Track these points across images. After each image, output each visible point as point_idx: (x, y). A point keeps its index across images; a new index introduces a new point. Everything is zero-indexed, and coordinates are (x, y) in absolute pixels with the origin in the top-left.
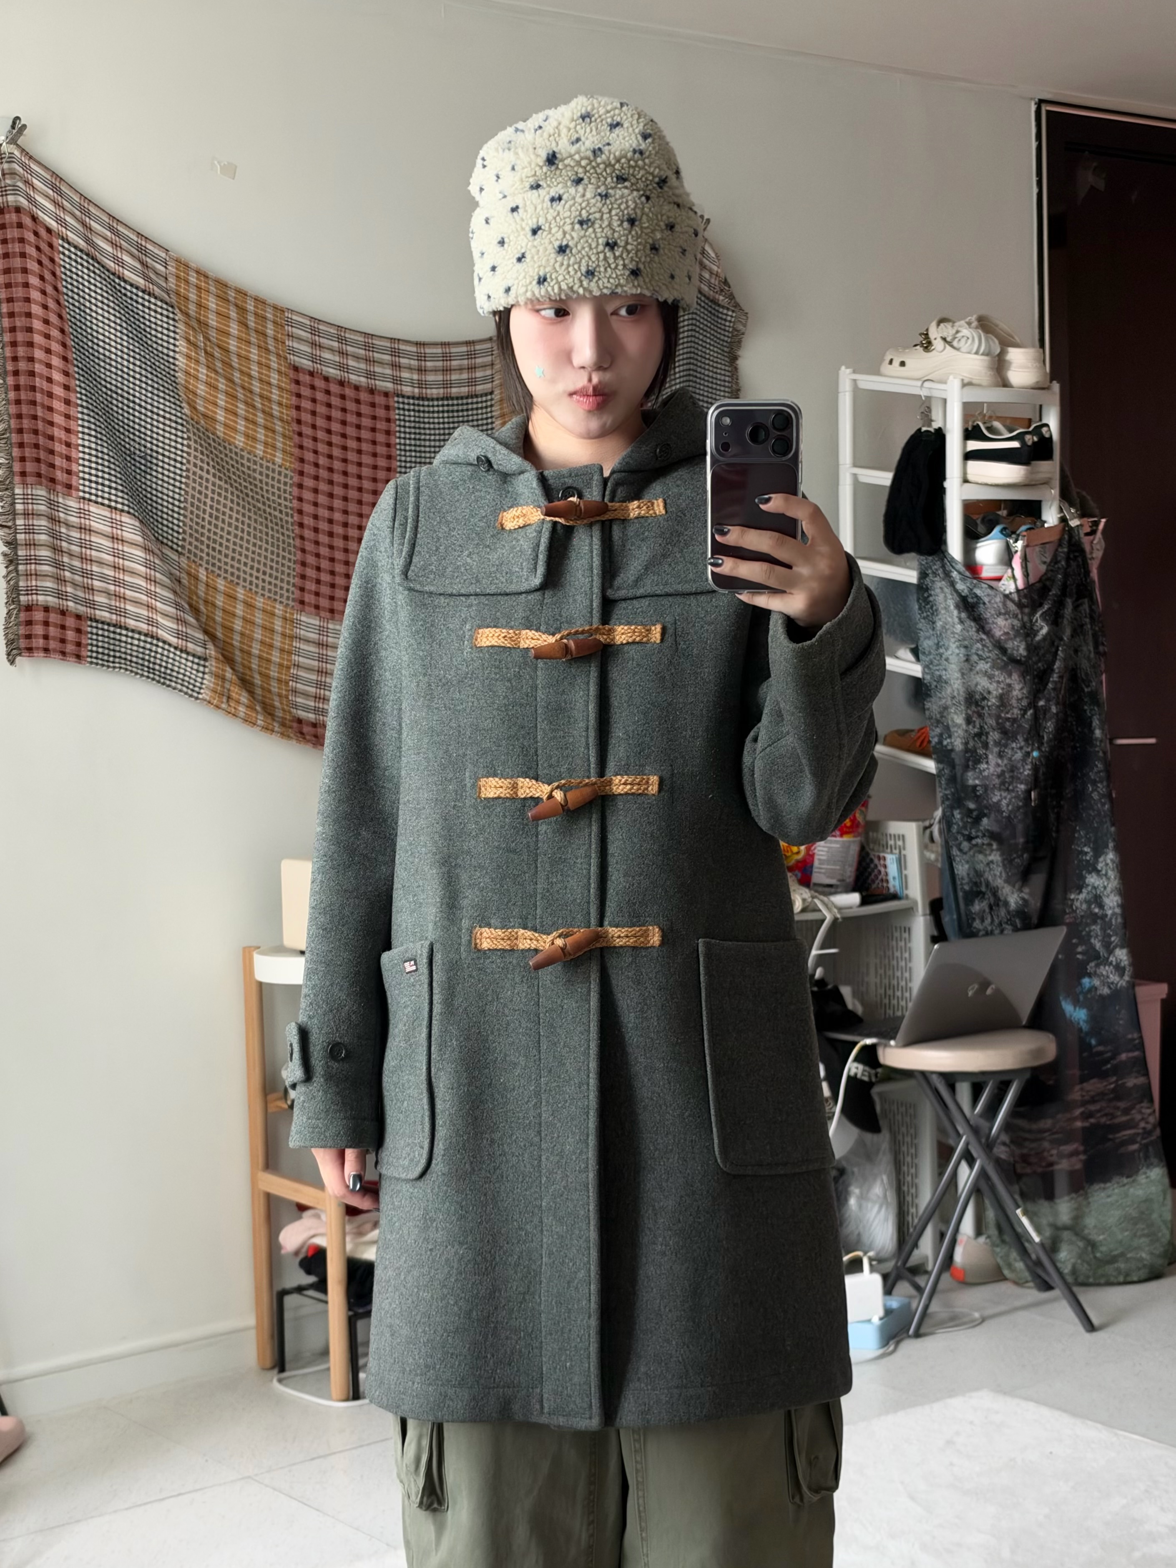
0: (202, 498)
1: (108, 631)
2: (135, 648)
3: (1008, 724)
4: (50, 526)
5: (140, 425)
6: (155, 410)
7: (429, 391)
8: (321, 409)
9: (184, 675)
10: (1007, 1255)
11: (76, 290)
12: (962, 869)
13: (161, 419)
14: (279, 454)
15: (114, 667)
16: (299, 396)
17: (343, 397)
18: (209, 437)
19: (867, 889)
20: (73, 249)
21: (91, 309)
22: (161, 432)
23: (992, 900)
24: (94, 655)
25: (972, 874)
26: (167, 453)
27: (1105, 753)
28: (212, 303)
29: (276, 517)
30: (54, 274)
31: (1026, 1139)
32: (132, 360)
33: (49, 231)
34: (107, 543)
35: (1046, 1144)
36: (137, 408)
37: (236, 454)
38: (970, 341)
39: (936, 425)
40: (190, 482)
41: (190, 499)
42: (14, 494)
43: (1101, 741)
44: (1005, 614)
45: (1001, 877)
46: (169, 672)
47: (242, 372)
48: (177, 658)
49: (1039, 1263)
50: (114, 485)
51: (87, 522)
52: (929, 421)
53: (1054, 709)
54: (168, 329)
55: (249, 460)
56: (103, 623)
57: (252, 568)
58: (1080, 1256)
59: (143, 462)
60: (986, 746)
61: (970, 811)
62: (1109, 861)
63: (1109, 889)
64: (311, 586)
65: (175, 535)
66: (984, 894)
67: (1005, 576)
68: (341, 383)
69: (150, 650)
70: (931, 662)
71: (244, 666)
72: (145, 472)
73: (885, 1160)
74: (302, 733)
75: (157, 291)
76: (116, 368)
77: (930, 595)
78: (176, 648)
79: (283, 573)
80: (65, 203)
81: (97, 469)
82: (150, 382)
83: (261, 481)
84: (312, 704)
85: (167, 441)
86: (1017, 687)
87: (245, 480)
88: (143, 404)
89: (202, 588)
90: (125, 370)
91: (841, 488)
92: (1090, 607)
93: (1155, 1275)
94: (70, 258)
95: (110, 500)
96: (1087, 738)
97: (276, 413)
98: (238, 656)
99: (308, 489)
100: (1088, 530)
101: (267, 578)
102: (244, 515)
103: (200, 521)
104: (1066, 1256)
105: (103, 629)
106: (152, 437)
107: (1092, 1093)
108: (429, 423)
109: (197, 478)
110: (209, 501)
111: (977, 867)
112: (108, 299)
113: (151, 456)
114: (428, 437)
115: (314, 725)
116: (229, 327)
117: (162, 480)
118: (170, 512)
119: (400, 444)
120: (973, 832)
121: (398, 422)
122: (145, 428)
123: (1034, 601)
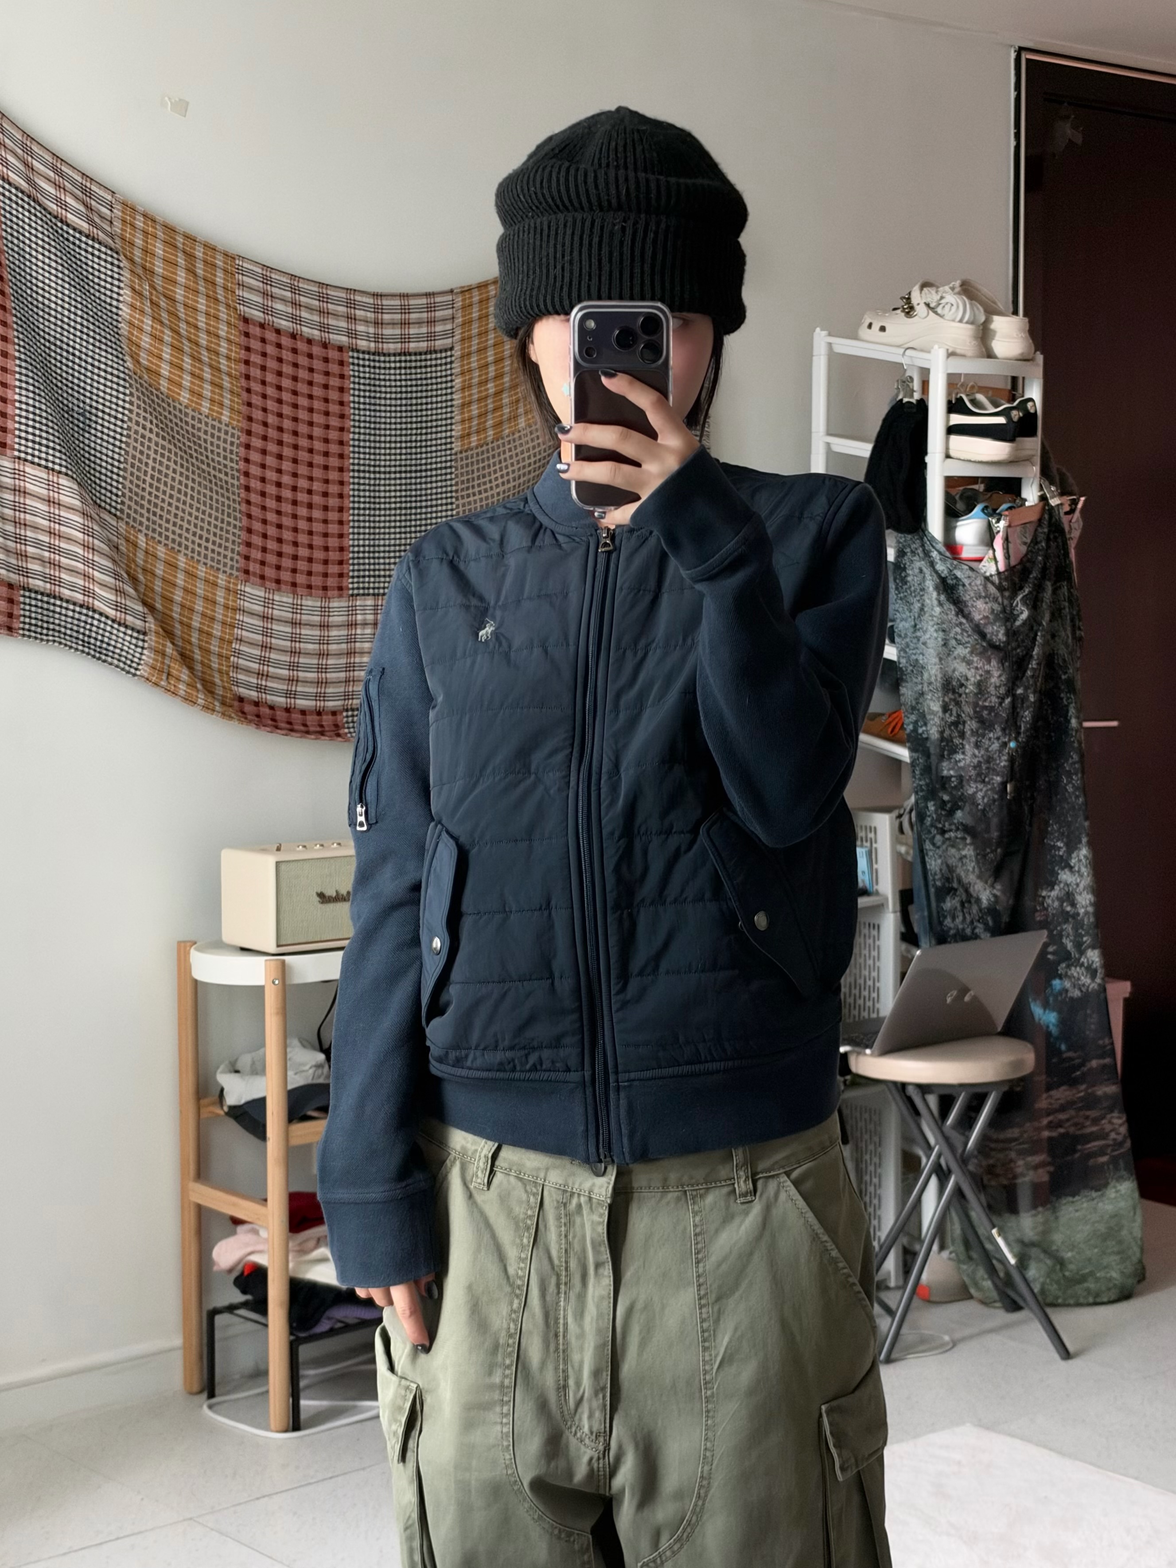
0: (144, 458)
1: (42, 601)
2: (69, 620)
3: (985, 713)
5: (79, 379)
6: (96, 363)
7: (385, 345)
8: (271, 364)
9: (122, 650)
10: (974, 1272)
11: (15, 234)
12: (934, 864)
13: (102, 374)
14: (226, 413)
15: (48, 641)
16: (248, 349)
17: (295, 351)
18: (152, 393)
20: (13, 191)
21: (30, 255)
22: (102, 387)
23: (964, 897)
24: (27, 627)
25: (944, 869)
26: (107, 410)
27: (1080, 743)
28: (159, 249)
29: (221, 480)
31: (992, 1149)
32: (73, 309)
34: (44, 507)
35: (1013, 1155)
36: (77, 361)
37: (180, 411)
38: (954, 308)
39: (916, 395)
41: (130, 460)
43: (1077, 731)
44: (984, 597)
45: (973, 872)
46: (104, 646)
47: (188, 323)
48: (115, 632)
49: (1007, 1282)
50: (51, 444)
51: (22, 483)
52: (910, 392)
53: (1032, 698)
54: (112, 277)
55: (193, 418)
56: (36, 592)
57: (194, 534)
58: (1048, 1275)
59: (81, 419)
60: (962, 735)
61: (944, 803)
62: (1082, 857)
63: (1081, 887)
64: (257, 555)
65: (114, 498)
66: (955, 890)
67: (986, 558)
68: (293, 336)
69: (86, 622)
70: (908, 646)
71: (183, 639)
72: (83, 430)
74: (243, 713)
75: (101, 236)
76: (56, 318)
77: (908, 575)
78: (113, 621)
79: (227, 540)
81: (34, 427)
82: (91, 334)
83: (205, 441)
84: (255, 681)
85: (108, 397)
86: (996, 674)
87: (189, 440)
88: (84, 357)
89: (141, 555)
90: (66, 320)
92: (1069, 590)
93: (1125, 1295)
94: (10, 199)
95: (47, 460)
96: (1063, 729)
97: (224, 368)
98: (178, 630)
100: (1067, 508)
101: (210, 546)
102: (187, 478)
103: (140, 483)
104: (1035, 1272)
105: (36, 599)
106: (91, 393)
107: (1061, 1102)
108: (385, 380)
109: (139, 437)
110: (150, 462)
111: (950, 862)
112: (49, 244)
113: (90, 413)
114: (383, 395)
115: (257, 704)
116: (176, 274)
117: (102, 439)
118: (109, 474)
119: (354, 402)
120: (947, 824)
121: (352, 379)
122: (85, 382)
123: (1014, 584)
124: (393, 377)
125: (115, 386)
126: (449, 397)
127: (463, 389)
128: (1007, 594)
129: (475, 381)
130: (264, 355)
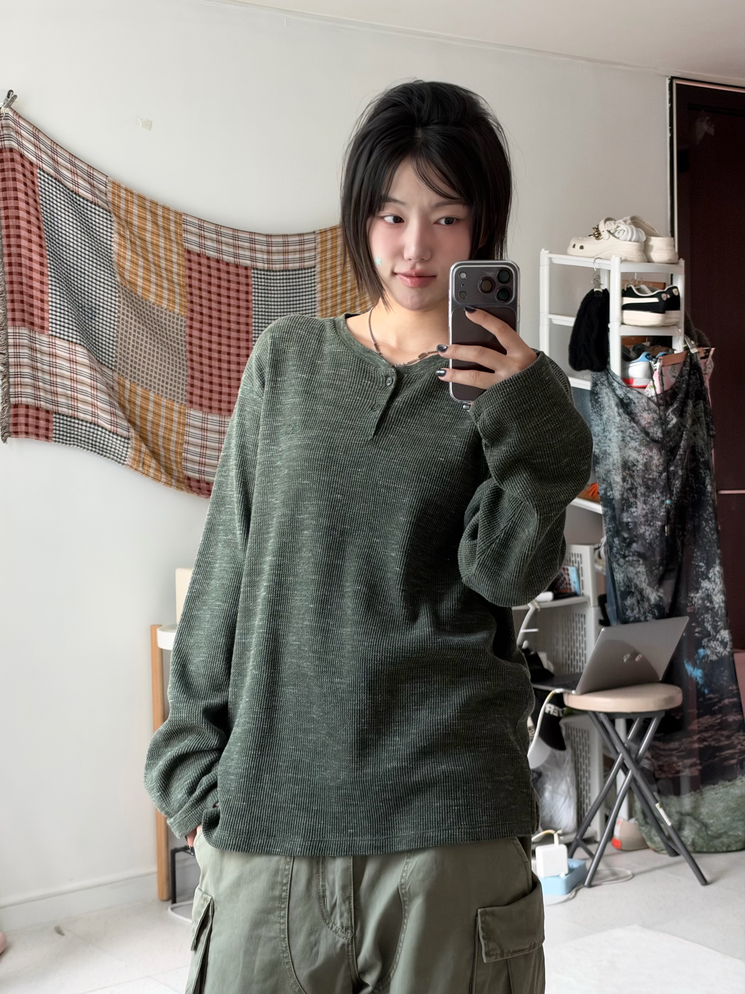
0: (128, 335)
1: (66, 420)
2: (83, 432)
3: (650, 482)
4: (30, 353)
5: (88, 288)
6: (98, 279)
7: (274, 266)
9: (115, 449)
10: (649, 832)
11: (48, 202)
12: (619, 577)
13: (102, 285)
14: (177, 307)
15: (70, 444)
16: (190, 269)
17: (219, 270)
18: (132, 296)
19: (557, 589)
20: (46, 176)
21: (57, 214)
22: (102, 293)
23: (639, 598)
24: (57, 436)
25: (626, 579)
27: (713, 501)
28: (135, 210)
29: (175, 347)
30: (34, 192)
31: (661, 755)
32: (83, 246)
33: (31, 164)
34: (67, 364)
35: (675, 759)
36: (87, 277)
37: (150, 307)
38: (625, 233)
39: (603, 287)
40: (120, 325)
41: (120, 336)
42: (7, 333)
43: (711, 493)
44: (648, 410)
45: (645, 582)
46: (105, 447)
47: (154, 254)
48: (111, 438)
49: (669, 838)
50: (71, 327)
51: (54, 350)
52: (599, 285)
53: (680, 473)
54: (107, 227)
55: (158, 311)
56: (63, 415)
57: (159, 380)
58: (697, 833)
59: (90, 312)
60: (635, 496)
61: (625, 539)
62: (716, 572)
63: (716, 591)
64: (197, 391)
65: (110, 358)
66: (633, 593)
67: (649, 385)
68: (218, 261)
69: (93, 433)
70: (600, 441)
71: (153, 443)
72: (91, 318)
73: (568, 768)
74: (190, 486)
75: (100, 203)
76: (73, 252)
77: (599, 398)
78: (110, 432)
79: (179, 383)
80: (41, 146)
81: (60, 317)
82: (95, 261)
83: (165, 324)
84: (197, 467)
85: (106, 299)
86: (656, 458)
87: (155, 324)
88: (90, 275)
89: (127, 393)
90: (79, 253)
91: (541, 328)
92: (704, 406)
94: (44, 181)
95: (68, 336)
96: (702, 491)
97: (175, 280)
98: (150, 437)
99: (196, 329)
100: (703, 355)
101: (169, 387)
102: (154, 346)
103: (126, 350)
104: (688, 833)
105: (63, 419)
106: (96, 296)
107: (705, 725)
108: (274, 286)
109: (124, 322)
110: (132, 337)
111: (629, 575)
112: (68, 208)
113: (95, 308)
114: (273, 296)
115: (199, 481)
116: (146, 225)
117: (102, 324)
118: (107, 344)
119: (255, 300)
120: (627, 552)
121: (253, 286)
122: (92, 290)
123: (667, 401)
124: (278, 285)
125: (110, 292)
126: (313, 296)
127: (322, 291)
128: (662, 408)
129: (329, 286)
130: (200, 272)
